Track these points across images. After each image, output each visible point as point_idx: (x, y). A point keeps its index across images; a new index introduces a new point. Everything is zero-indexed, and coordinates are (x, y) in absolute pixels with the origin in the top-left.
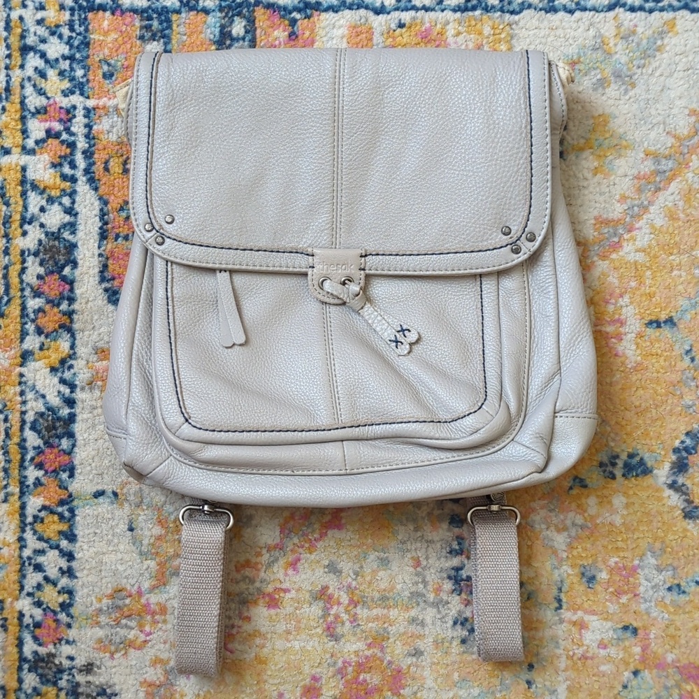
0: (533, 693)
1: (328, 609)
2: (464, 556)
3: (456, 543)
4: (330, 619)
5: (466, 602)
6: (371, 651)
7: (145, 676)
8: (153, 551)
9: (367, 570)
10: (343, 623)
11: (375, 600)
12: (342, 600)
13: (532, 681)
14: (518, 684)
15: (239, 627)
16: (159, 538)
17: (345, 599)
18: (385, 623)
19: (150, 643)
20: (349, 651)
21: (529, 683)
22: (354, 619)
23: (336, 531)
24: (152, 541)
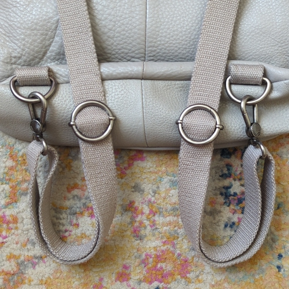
0: (282, 275)
1: (134, 217)
2: (231, 178)
3: (226, 169)
4: (137, 224)
5: (234, 211)
6: (165, 247)
7: (3, 267)
8: (7, 178)
9: (162, 189)
10: (145, 227)
11: (168, 210)
12: (144, 211)
13: (281, 266)
14: (271, 268)
15: (71, 231)
16: (11, 168)
17: (146, 210)
18: (175, 226)
19: (6, 244)
20: (150, 247)
21: (279, 268)
22: (153, 224)
23: (139, 162)
24: (6, 171)
